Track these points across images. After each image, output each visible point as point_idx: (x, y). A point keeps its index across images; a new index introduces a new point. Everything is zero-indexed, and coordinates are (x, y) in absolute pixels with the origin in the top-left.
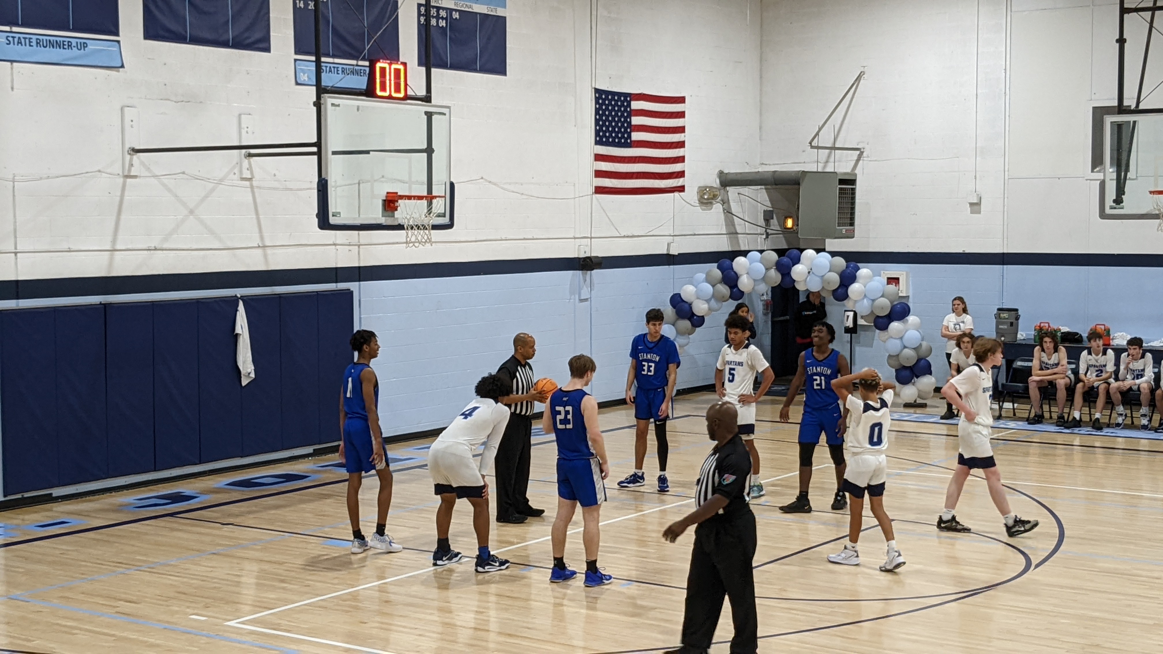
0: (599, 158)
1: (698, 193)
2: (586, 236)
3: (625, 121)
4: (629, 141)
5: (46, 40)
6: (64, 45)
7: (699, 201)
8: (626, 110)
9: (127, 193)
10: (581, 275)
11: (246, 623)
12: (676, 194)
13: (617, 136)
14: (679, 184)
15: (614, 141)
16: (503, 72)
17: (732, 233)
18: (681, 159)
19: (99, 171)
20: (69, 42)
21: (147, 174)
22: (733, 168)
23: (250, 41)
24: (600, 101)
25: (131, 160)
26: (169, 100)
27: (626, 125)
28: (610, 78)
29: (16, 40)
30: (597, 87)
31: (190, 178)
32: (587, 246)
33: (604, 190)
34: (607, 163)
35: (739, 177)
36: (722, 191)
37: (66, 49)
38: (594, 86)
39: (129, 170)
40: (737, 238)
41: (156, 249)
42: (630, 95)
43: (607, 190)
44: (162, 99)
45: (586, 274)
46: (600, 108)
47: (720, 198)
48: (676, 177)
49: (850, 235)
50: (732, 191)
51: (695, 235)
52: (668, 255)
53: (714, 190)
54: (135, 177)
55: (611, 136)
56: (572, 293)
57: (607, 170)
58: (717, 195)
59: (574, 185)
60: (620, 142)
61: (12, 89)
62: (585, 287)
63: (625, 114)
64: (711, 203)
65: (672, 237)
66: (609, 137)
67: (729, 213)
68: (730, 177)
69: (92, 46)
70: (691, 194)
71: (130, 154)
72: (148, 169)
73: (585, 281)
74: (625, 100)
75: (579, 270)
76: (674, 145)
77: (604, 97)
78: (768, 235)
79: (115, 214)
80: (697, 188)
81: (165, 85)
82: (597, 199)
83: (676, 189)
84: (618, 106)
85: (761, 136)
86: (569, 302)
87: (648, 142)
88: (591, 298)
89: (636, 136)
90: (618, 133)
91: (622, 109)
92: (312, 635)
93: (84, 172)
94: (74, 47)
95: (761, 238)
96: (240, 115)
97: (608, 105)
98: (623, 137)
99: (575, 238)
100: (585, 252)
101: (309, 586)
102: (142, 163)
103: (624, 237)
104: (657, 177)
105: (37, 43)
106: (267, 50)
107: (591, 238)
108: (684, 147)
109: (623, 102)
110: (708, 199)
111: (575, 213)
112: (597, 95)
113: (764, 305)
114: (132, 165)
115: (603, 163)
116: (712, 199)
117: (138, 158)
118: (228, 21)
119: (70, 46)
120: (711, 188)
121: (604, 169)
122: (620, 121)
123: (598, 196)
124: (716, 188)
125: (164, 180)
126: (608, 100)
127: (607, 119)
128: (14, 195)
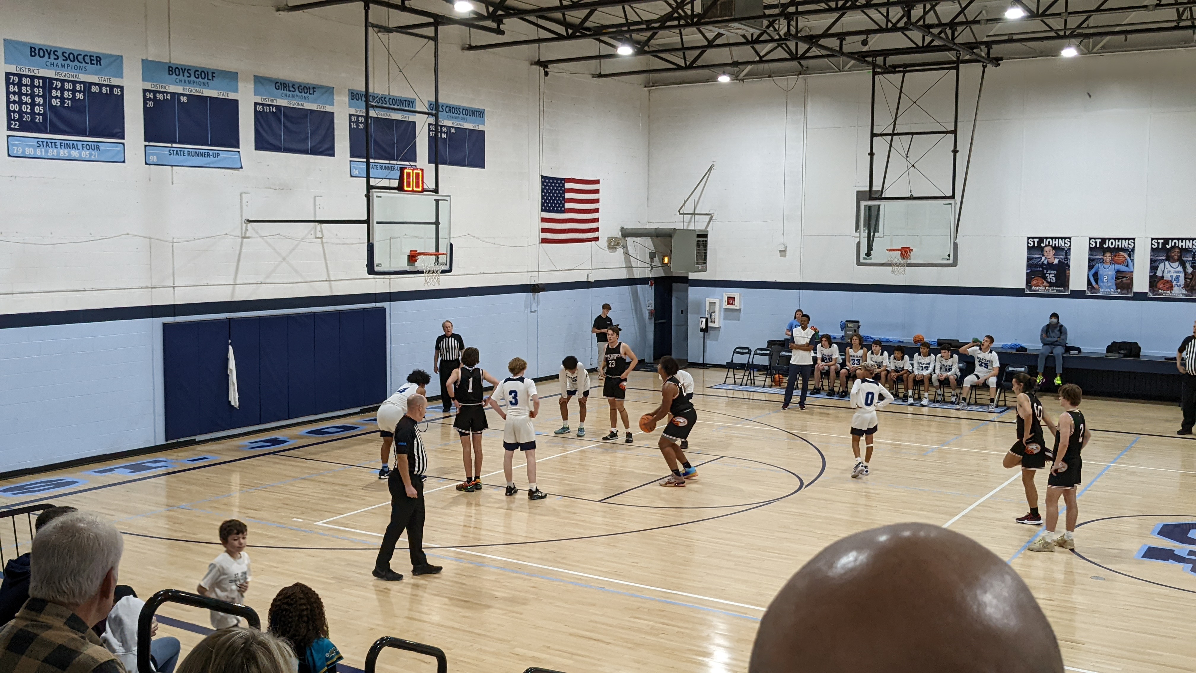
0: (544, 220)
1: (607, 241)
2: (535, 270)
3: (561, 196)
4: (563, 209)
5: (194, 152)
6: (206, 155)
7: (608, 246)
8: (561, 189)
9: (243, 248)
10: (532, 296)
11: (327, 523)
12: (593, 242)
13: (555, 206)
14: (595, 236)
15: (553, 209)
16: (483, 167)
17: (629, 267)
18: (596, 220)
19: (226, 234)
20: (209, 153)
21: (257, 236)
22: (630, 225)
23: (321, 150)
24: (545, 184)
25: (246, 227)
26: (271, 188)
27: (561, 198)
28: (551, 168)
29: (175, 152)
30: (543, 175)
31: (283, 238)
32: (535, 277)
33: (547, 241)
34: (549, 223)
35: (634, 231)
36: (623, 240)
37: (207, 158)
38: (541, 174)
39: (245, 233)
40: (633, 271)
41: (261, 283)
42: (564, 179)
43: (549, 240)
44: (266, 188)
45: (535, 294)
46: (545, 188)
47: (621, 245)
48: (593, 232)
49: (705, 270)
50: (629, 240)
51: (606, 269)
52: (587, 282)
53: (618, 240)
54: (249, 237)
55: (552, 206)
56: (526, 307)
57: (550, 228)
58: (619, 243)
59: (528, 238)
60: (557, 209)
61: (173, 183)
62: (534, 303)
63: (561, 192)
64: (616, 248)
65: (590, 270)
66: (550, 207)
67: (627, 254)
68: (628, 231)
69: (222, 155)
70: (603, 242)
71: (246, 223)
72: (257, 232)
74: (561, 182)
75: (530, 292)
76: (592, 211)
77: (547, 181)
78: (652, 268)
79: (237, 262)
80: (606, 239)
81: (268, 179)
82: (542, 246)
83: (593, 239)
84: (556, 186)
85: (648, 204)
86: (524, 312)
87: (575, 209)
88: (538, 310)
89: (568, 206)
90: (556, 204)
91: (559, 189)
93: (218, 235)
94: (213, 156)
95: (648, 270)
96: (315, 197)
97: (550, 186)
98: (559, 206)
99: (528, 272)
100: (534, 281)
102: (253, 229)
103: (560, 270)
104: (581, 231)
105: (188, 154)
106: (333, 155)
107: (538, 272)
108: (599, 212)
109: (559, 184)
110: (613, 245)
111: (528, 256)
112: (543, 180)
113: (649, 313)
114: (247, 230)
115: (546, 223)
116: (616, 245)
117: (251, 225)
118: (308, 137)
119: (210, 156)
120: (616, 238)
121: (547, 227)
122: (557, 196)
123: (543, 244)
124: (619, 238)
125: (267, 239)
126: (550, 183)
127: (549, 195)
128: (173, 251)
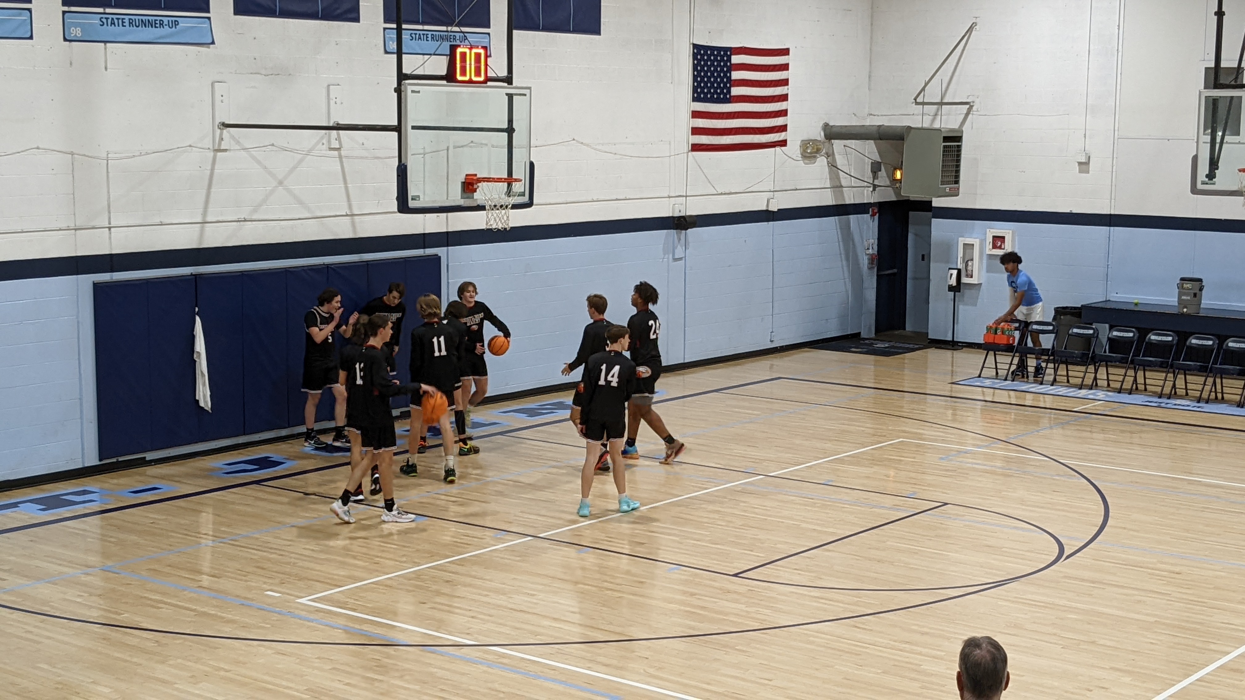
0: (696, 114)
1: (800, 146)
2: (682, 194)
3: (725, 75)
4: (728, 96)
5: (139, 20)
6: (156, 23)
7: (802, 154)
8: (725, 65)
9: (217, 167)
10: (675, 235)
11: (316, 600)
12: (778, 149)
13: (716, 92)
14: (781, 139)
15: (712, 96)
16: (597, 32)
17: (837, 187)
18: (783, 113)
19: (191, 146)
20: (160, 20)
21: (239, 148)
22: (838, 121)
23: (339, 11)
24: (699, 57)
25: (221, 134)
26: (258, 74)
27: (725, 80)
28: (710, 32)
29: (109, 21)
30: (695, 42)
31: (280, 149)
32: (682, 204)
33: (702, 147)
34: (705, 120)
35: (844, 131)
36: (827, 144)
37: (157, 27)
38: (691, 42)
39: (220, 145)
40: (842, 192)
41: (245, 221)
42: (730, 49)
43: (704, 147)
44: (251, 73)
45: (681, 233)
46: (699, 64)
47: (824, 151)
48: (777, 132)
49: (955, 193)
50: (838, 144)
51: (796, 190)
52: (767, 212)
53: (818, 144)
54: (226, 150)
55: (709, 92)
56: (665, 252)
57: (705, 126)
58: (821, 149)
59: (670, 144)
60: (718, 98)
61: (106, 69)
62: (679, 246)
63: (725, 69)
64: (815, 157)
65: (772, 193)
66: (707, 93)
67: (834, 166)
68: (834, 130)
69: (183, 24)
70: (794, 148)
71: (220, 128)
72: (238, 142)
73: (679, 239)
74: (726, 54)
75: (674, 229)
76: (775, 99)
77: (702, 52)
78: (875, 187)
79: (206, 187)
80: (799, 143)
81: (255, 59)
82: (693, 157)
83: (777, 143)
84: (717, 61)
85: (869, 85)
86: (663, 261)
87: (748, 96)
88: (685, 257)
89: (736, 91)
90: (717, 88)
91: (722, 64)
92: (374, 615)
93: (175, 147)
94: (166, 25)
95: (867, 191)
96: (329, 86)
97: (707, 61)
98: (722, 92)
99: (669, 197)
100: (680, 211)
101: (378, 563)
102: (232, 138)
103: (722, 194)
104: (757, 132)
105: (130, 23)
106: (357, 19)
107: (686, 196)
108: (787, 100)
109: (722, 57)
110: (810, 153)
111: (670, 172)
112: (695, 51)
113: (869, 259)
114: (222, 139)
115: (700, 120)
116: (816, 153)
117: (229, 132)
119: (162, 24)
120: (815, 141)
121: (701, 126)
122: (719, 76)
123: (694, 153)
124: (820, 141)
125: (254, 152)
126: (707, 55)
127: (706, 75)
128: (108, 172)
